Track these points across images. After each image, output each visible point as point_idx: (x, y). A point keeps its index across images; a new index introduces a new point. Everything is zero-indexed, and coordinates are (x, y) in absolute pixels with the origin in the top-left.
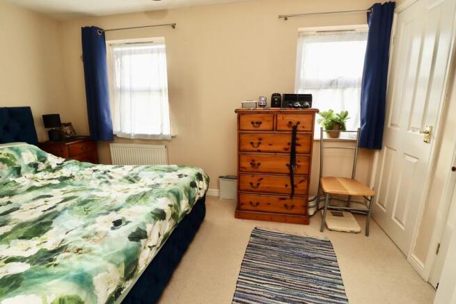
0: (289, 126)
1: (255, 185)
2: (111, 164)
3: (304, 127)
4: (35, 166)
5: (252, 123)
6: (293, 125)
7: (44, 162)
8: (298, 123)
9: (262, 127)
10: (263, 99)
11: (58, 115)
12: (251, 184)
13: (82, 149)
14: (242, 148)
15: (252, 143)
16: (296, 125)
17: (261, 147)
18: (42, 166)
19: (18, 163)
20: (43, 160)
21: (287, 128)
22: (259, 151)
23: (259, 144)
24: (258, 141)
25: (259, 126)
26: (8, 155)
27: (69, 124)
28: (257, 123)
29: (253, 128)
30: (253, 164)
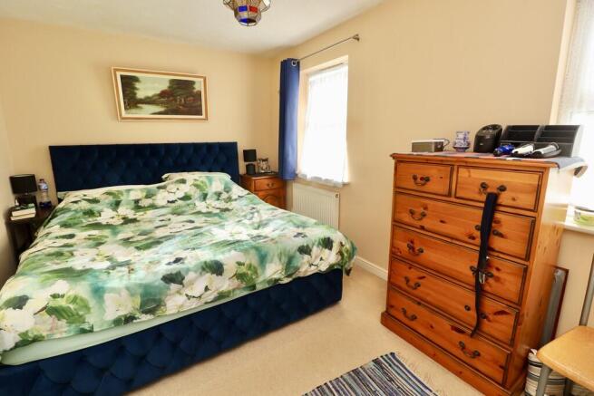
0: (480, 193)
1: (412, 284)
2: (285, 209)
3: (514, 199)
4: (219, 194)
5: (415, 178)
6: (489, 190)
7: (227, 192)
8: (502, 189)
9: (431, 187)
10: (461, 136)
11: (255, 151)
12: (407, 280)
13: (268, 185)
14: (399, 216)
15: (412, 213)
16: (495, 191)
17: (426, 223)
18: (225, 196)
19: (207, 190)
20: (227, 190)
21: (477, 197)
22: (422, 228)
23: (424, 215)
24: (422, 210)
25: (423, 185)
26: (202, 182)
27: (266, 160)
28: (422, 179)
29: (415, 188)
30: (411, 248)
